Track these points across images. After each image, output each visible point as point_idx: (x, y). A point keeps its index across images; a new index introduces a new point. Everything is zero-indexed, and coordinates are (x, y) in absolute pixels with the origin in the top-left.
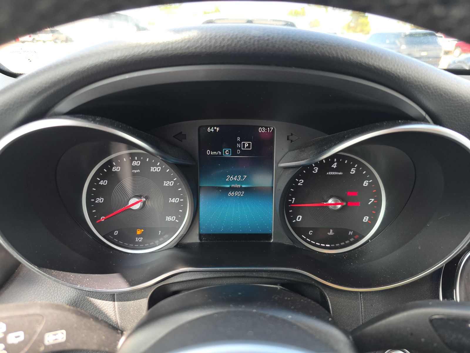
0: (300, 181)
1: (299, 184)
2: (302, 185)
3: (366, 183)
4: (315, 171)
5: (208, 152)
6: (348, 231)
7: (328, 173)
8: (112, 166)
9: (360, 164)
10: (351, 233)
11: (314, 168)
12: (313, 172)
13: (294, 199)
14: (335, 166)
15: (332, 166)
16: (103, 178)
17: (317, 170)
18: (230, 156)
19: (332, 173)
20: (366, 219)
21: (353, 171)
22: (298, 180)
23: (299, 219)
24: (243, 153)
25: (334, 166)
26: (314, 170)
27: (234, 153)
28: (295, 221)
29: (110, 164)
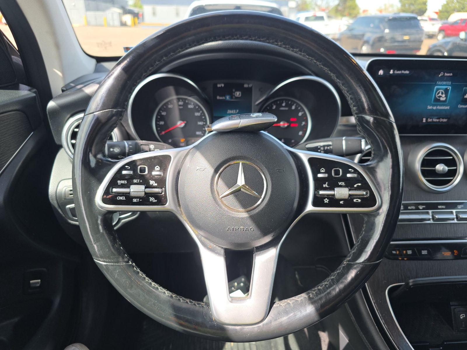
3: (300, 114)
5: (218, 98)
6: (291, 140)
7: (280, 108)
8: (168, 104)
9: (297, 104)
10: (293, 141)
11: (273, 106)
14: (284, 104)
16: (163, 111)
18: (230, 100)
20: (301, 133)
21: (293, 107)
24: (236, 98)
27: (231, 98)
29: (166, 104)
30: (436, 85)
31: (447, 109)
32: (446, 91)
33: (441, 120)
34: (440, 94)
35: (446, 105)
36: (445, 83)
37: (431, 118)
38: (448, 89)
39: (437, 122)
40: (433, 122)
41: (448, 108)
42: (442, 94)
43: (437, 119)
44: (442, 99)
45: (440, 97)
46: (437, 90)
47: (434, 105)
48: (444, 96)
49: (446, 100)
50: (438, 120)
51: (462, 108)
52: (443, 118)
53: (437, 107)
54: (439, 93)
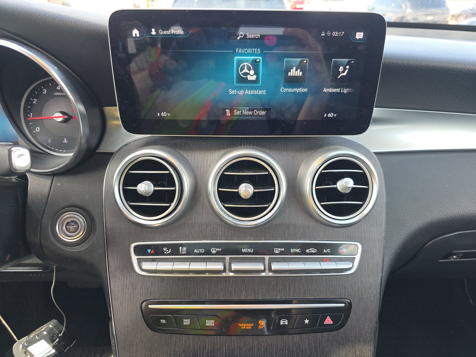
0: (34, 100)
1: (34, 103)
2: (36, 103)
4: (45, 92)
7: (54, 94)
11: (44, 90)
12: (43, 93)
13: (31, 114)
15: (57, 88)
17: (46, 91)
19: (58, 93)
22: (32, 100)
23: (38, 130)
25: (58, 88)
26: (43, 91)
28: (35, 131)
30: (235, 54)
31: (262, 95)
32: (255, 64)
33: (256, 112)
34: (246, 70)
35: (260, 88)
36: (249, 50)
37: (238, 110)
38: (258, 60)
39: (249, 115)
40: (242, 115)
41: (264, 92)
42: (249, 69)
43: (249, 110)
44: (250, 78)
45: (246, 74)
46: (239, 62)
47: (238, 88)
48: (252, 72)
49: (257, 78)
50: (251, 113)
51: (287, 92)
52: (259, 110)
53: (245, 91)
54: (242, 69)
